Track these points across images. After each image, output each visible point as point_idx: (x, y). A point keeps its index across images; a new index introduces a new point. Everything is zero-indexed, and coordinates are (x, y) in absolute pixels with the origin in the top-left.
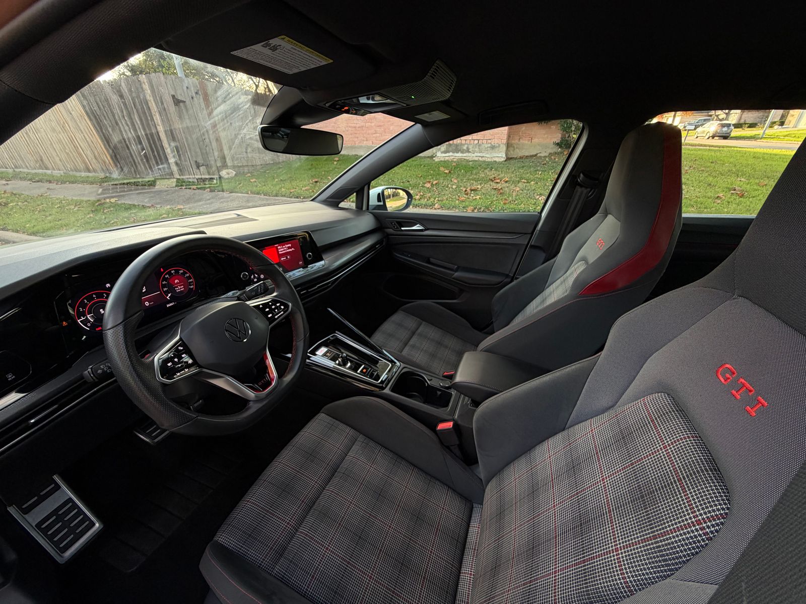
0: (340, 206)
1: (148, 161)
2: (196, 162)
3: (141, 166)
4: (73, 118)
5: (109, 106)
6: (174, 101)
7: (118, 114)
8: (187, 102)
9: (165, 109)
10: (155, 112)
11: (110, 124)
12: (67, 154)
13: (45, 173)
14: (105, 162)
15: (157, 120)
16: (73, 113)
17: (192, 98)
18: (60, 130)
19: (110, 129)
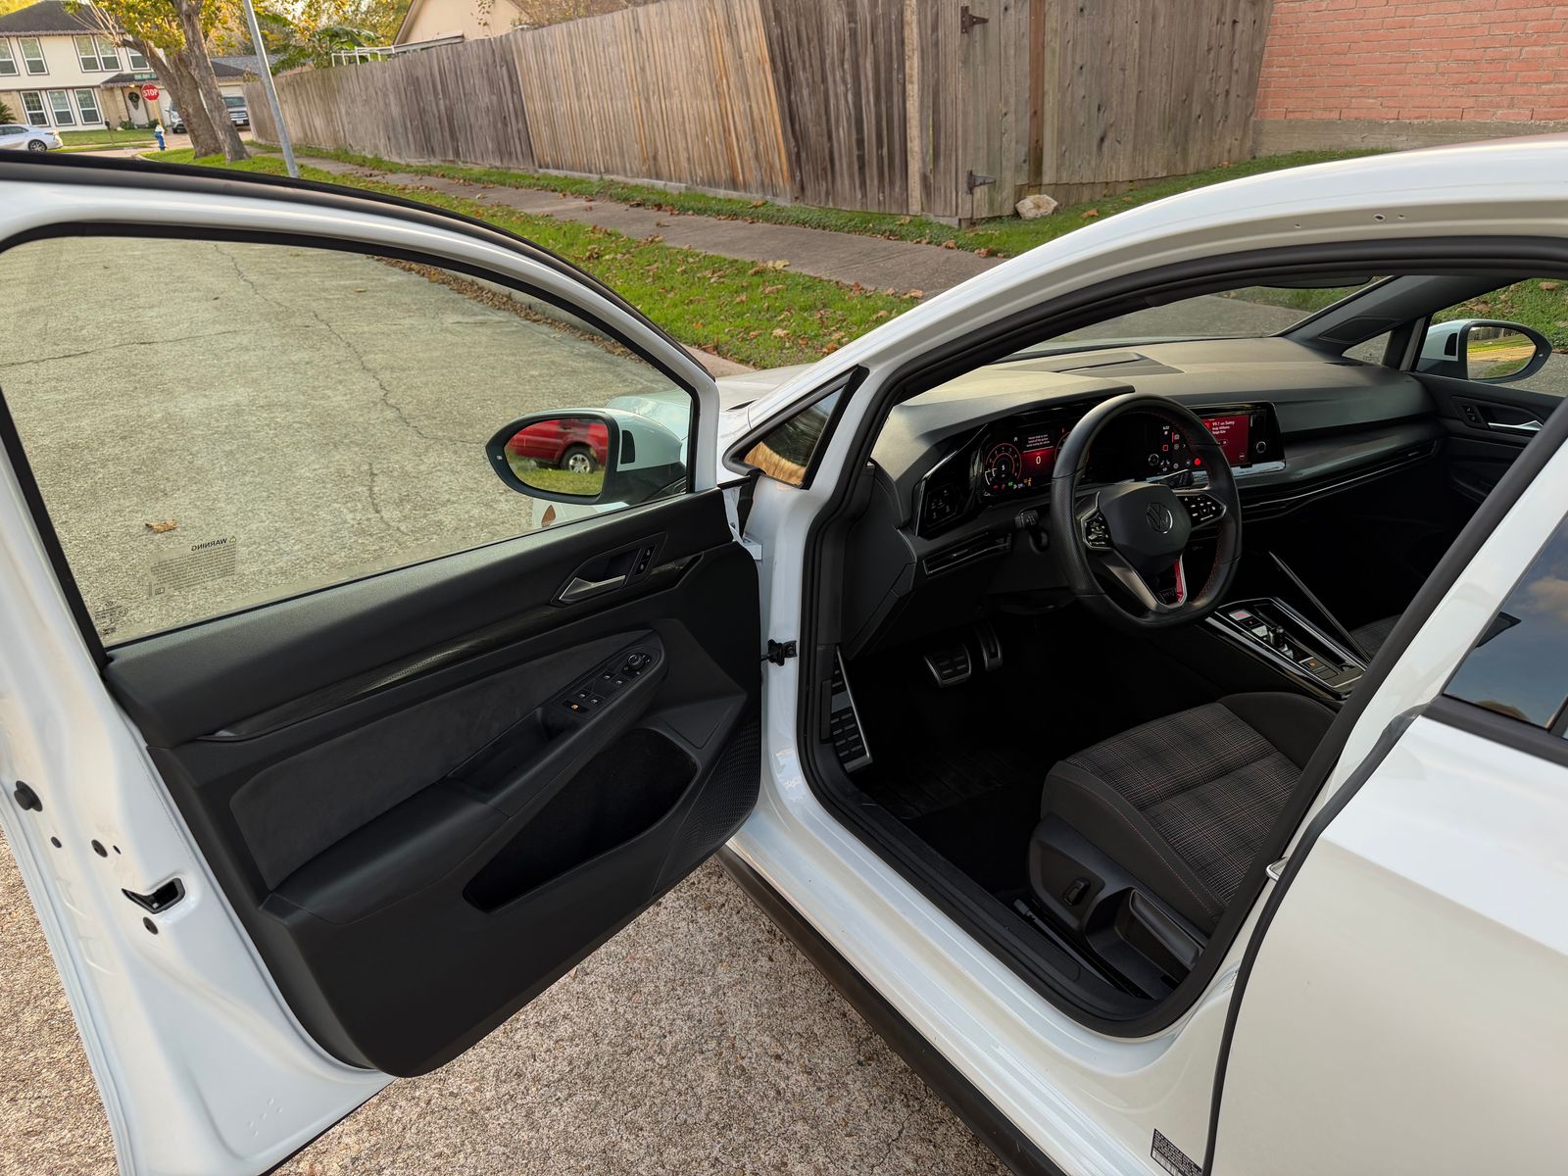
0: (1345, 354)
1: (862, 168)
2: (971, 174)
3: (843, 183)
4: (742, 66)
5: (820, 40)
6: (963, 22)
7: (833, 58)
8: (990, 24)
9: (936, 44)
10: (913, 50)
11: (810, 80)
12: (706, 145)
13: (653, 187)
14: (772, 167)
15: (911, 68)
16: (746, 55)
17: (1006, 9)
18: (709, 92)
19: (805, 92)
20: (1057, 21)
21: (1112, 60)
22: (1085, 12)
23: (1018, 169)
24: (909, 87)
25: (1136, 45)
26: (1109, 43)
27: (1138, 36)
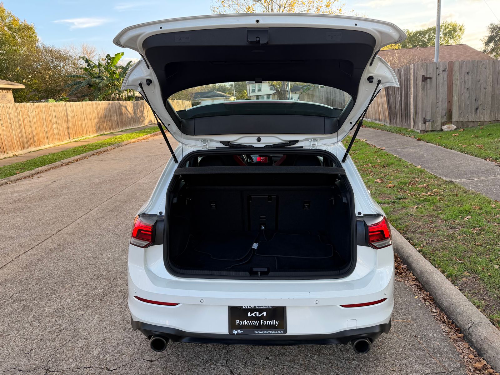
1: (402, 116)
2: (425, 118)
3: (398, 120)
8: (433, 78)
10: (412, 86)
14: (386, 116)
15: (412, 91)
17: (439, 74)
19: (391, 97)
20: (458, 77)
21: (480, 86)
22: (469, 74)
23: (442, 117)
24: (411, 95)
25: (491, 81)
26: (479, 81)
27: (491, 79)
